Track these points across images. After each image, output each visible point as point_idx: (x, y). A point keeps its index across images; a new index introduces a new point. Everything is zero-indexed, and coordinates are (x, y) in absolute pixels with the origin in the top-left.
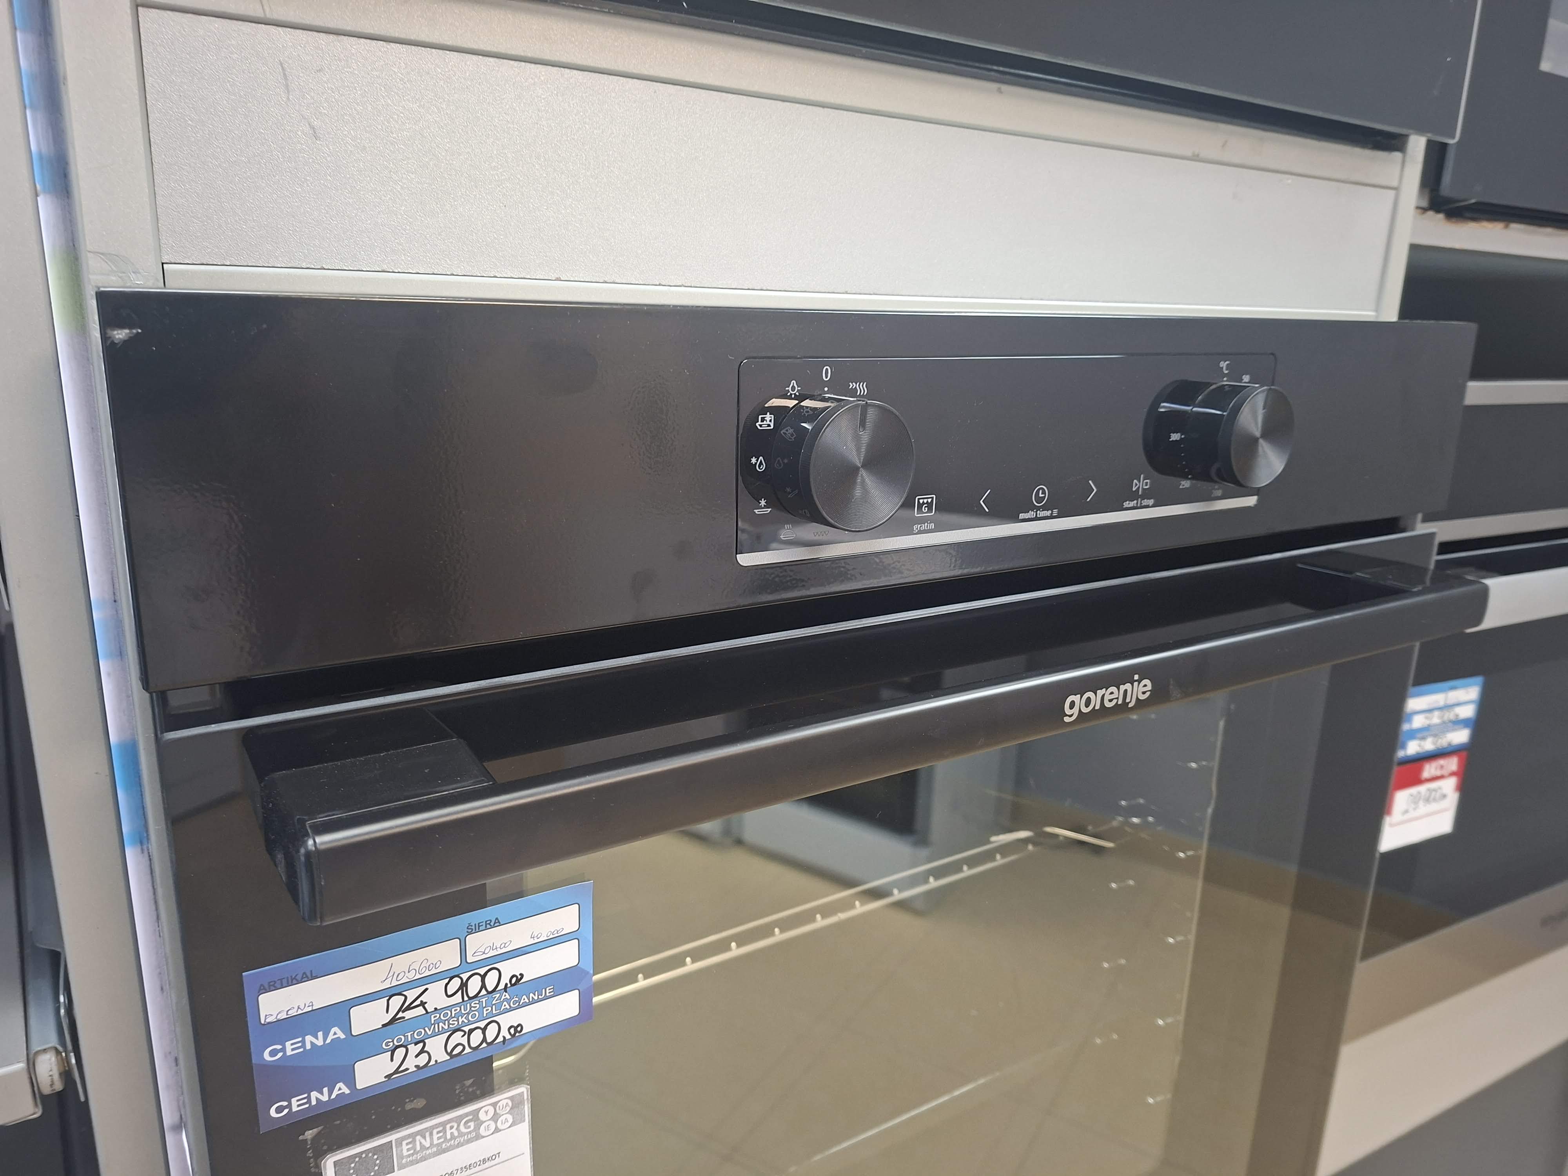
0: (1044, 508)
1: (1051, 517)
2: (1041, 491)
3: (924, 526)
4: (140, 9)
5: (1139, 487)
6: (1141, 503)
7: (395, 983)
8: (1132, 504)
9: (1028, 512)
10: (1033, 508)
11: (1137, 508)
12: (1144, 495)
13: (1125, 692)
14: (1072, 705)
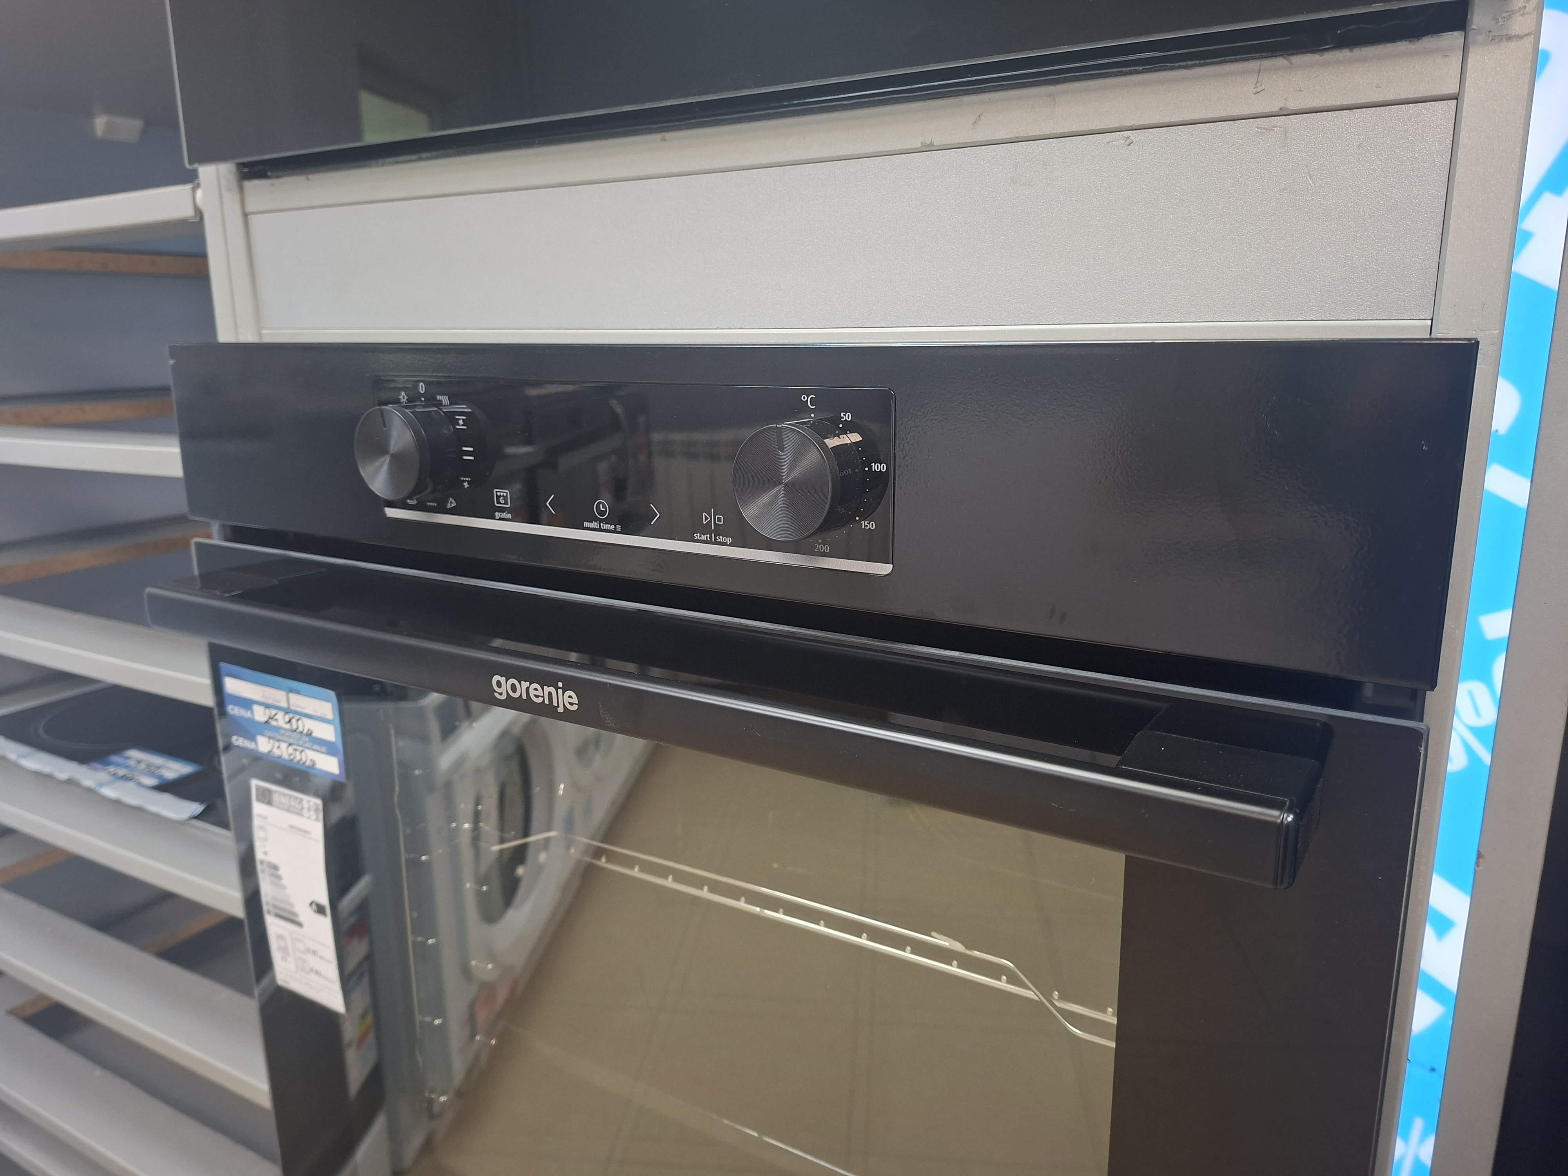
0: (607, 521)
1: (614, 531)
2: (601, 506)
3: (503, 515)
5: (710, 521)
6: (715, 539)
7: (265, 701)
8: (704, 537)
9: (592, 522)
10: (596, 519)
11: (710, 543)
12: (718, 531)
13: (550, 694)
14: (499, 684)
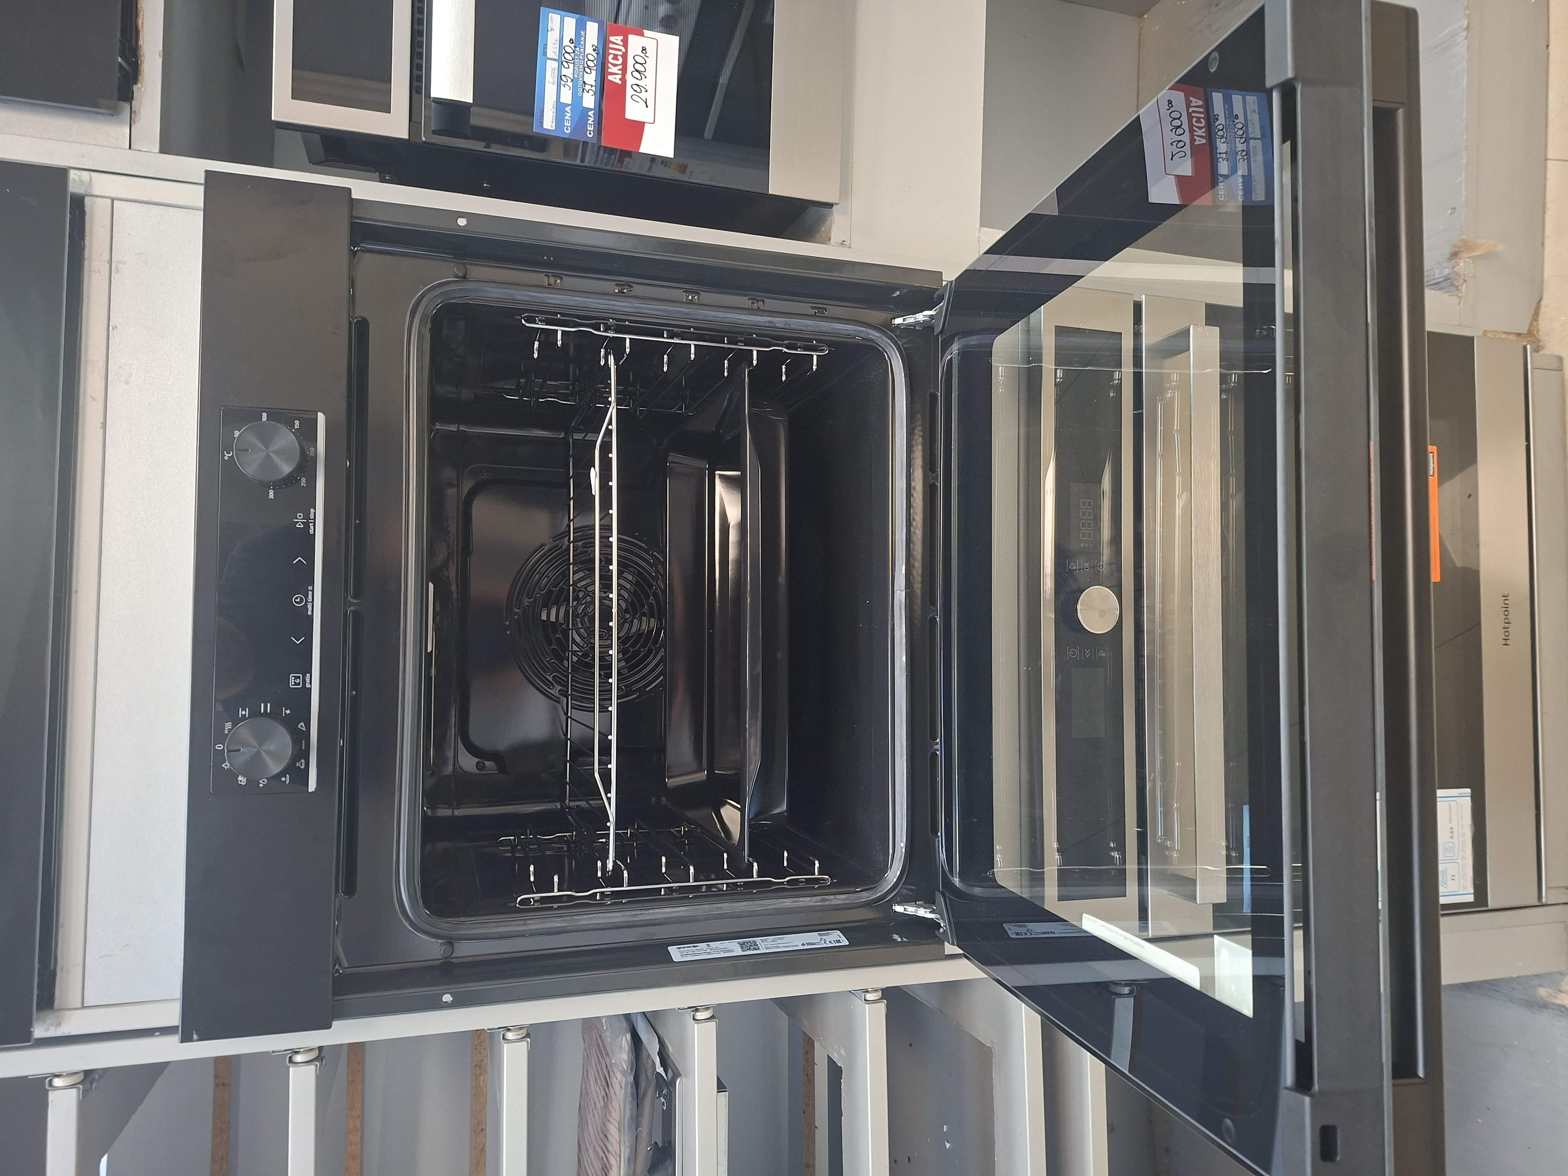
0: (307, 597)
1: (313, 591)
2: (296, 600)
3: (308, 681)
4: (85, 1005)
5: (301, 522)
6: (312, 519)
8: (312, 527)
9: (308, 609)
10: (306, 605)
11: (315, 523)
12: (307, 517)
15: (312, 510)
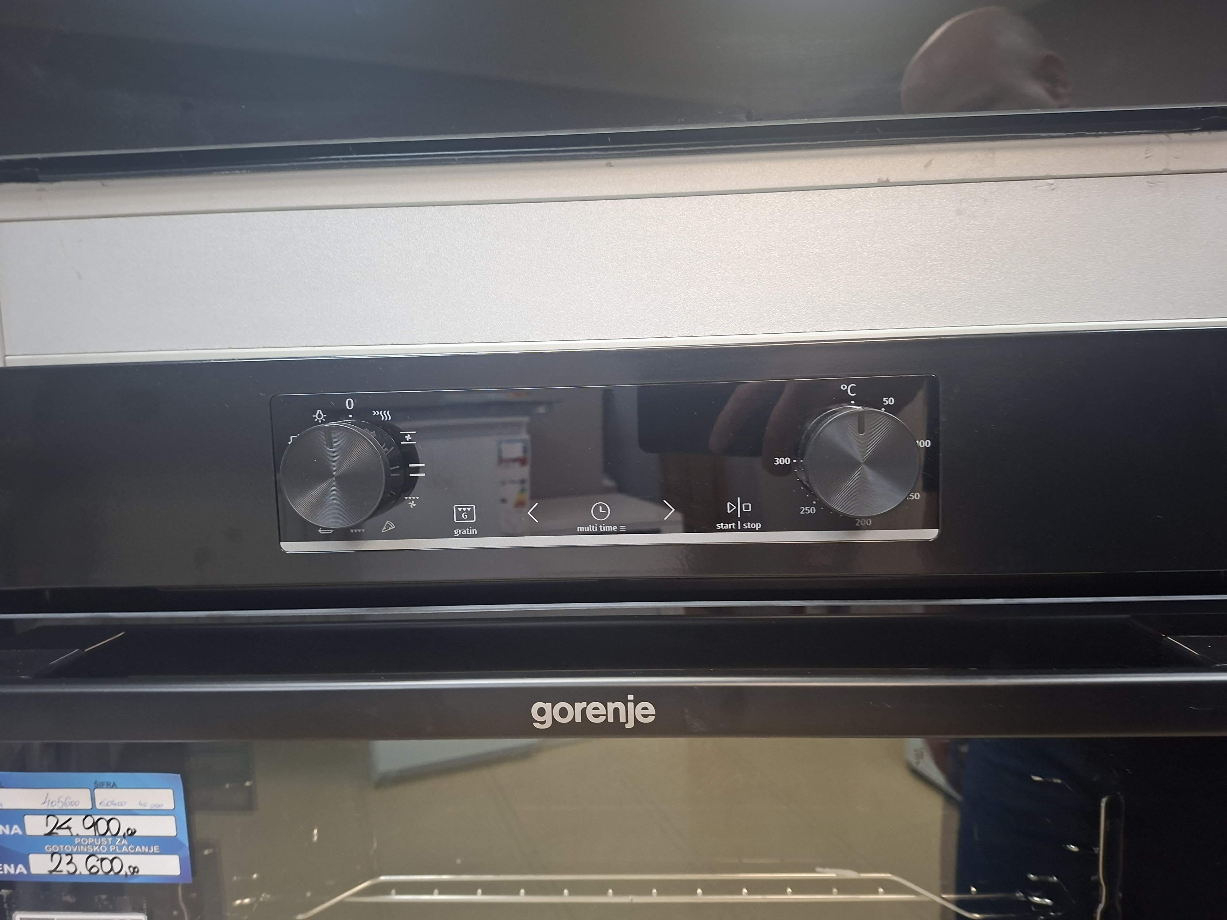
0: (607, 524)
1: (618, 532)
2: (601, 508)
3: (466, 531)
5: (736, 510)
6: (742, 526)
7: (50, 807)
9: (588, 526)
10: (593, 523)
11: (736, 530)
12: (746, 517)
13: (616, 711)
14: (541, 712)
15: (758, 526)
